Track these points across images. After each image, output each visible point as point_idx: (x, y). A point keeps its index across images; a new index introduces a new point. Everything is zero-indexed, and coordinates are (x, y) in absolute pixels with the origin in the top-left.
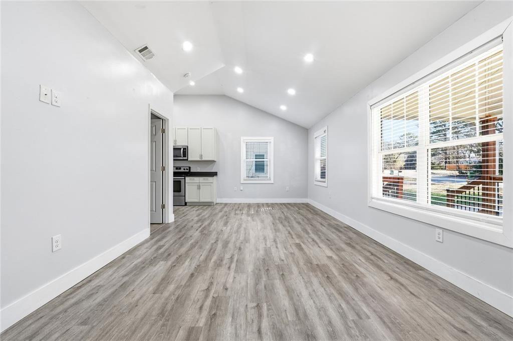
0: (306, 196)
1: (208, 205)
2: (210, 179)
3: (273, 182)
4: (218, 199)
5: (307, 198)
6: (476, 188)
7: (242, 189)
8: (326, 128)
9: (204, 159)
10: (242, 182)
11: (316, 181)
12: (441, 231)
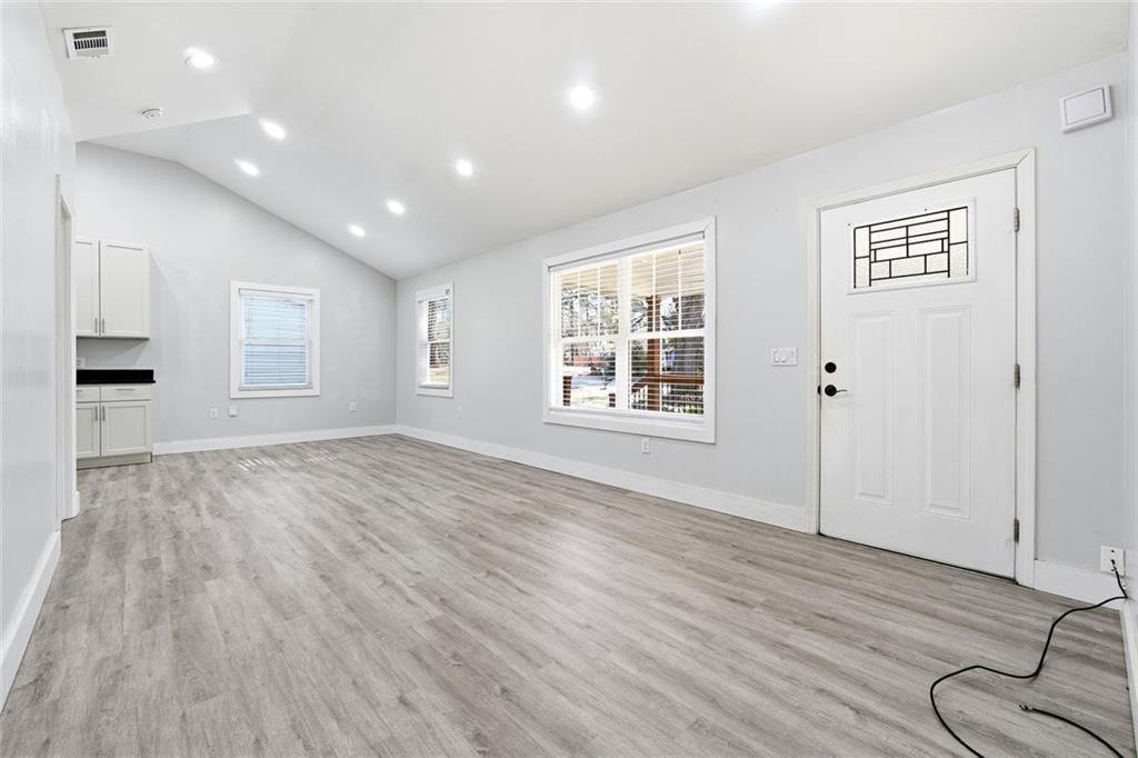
0: (391, 420)
1: (137, 462)
2: (140, 389)
3: (318, 393)
4: (155, 445)
5: (394, 423)
6: (642, 390)
7: (233, 412)
8: (449, 286)
9: (109, 333)
10: (235, 394)
11: (421, 387)
12: (647, 439)
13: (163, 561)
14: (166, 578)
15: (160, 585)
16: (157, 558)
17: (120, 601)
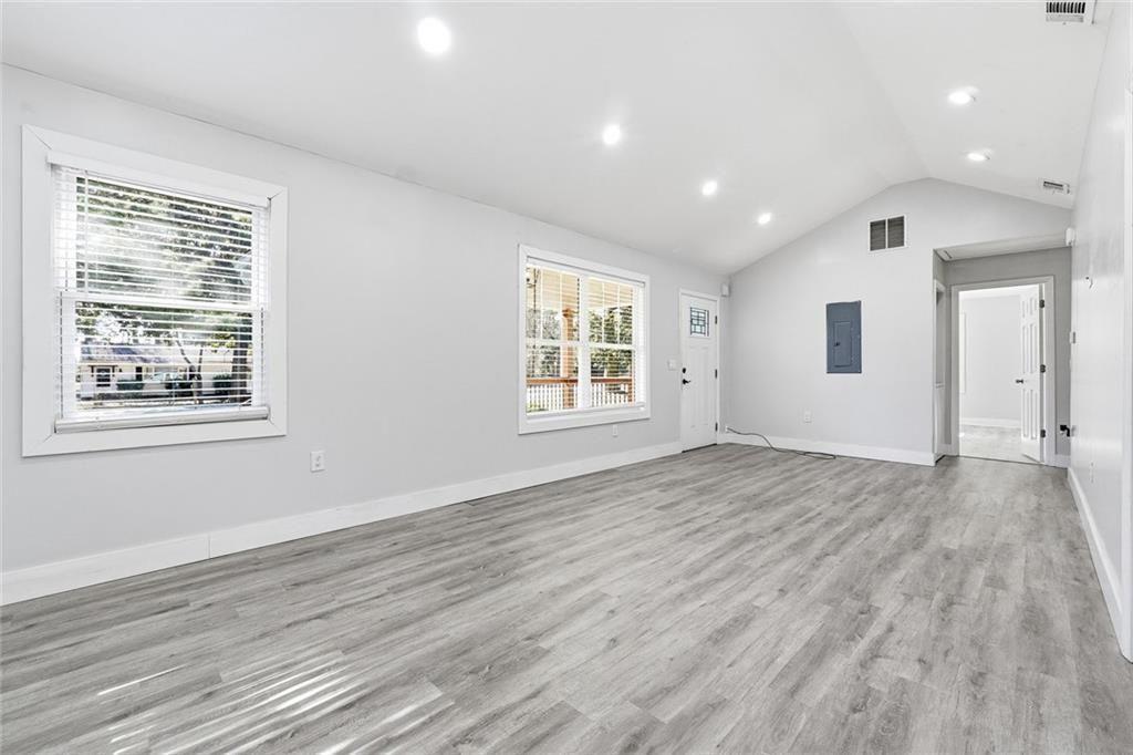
13: (981, 580)
14: (986, 565)
15: (993, 562)
16: (987, 585)
17: (1029, 565)
